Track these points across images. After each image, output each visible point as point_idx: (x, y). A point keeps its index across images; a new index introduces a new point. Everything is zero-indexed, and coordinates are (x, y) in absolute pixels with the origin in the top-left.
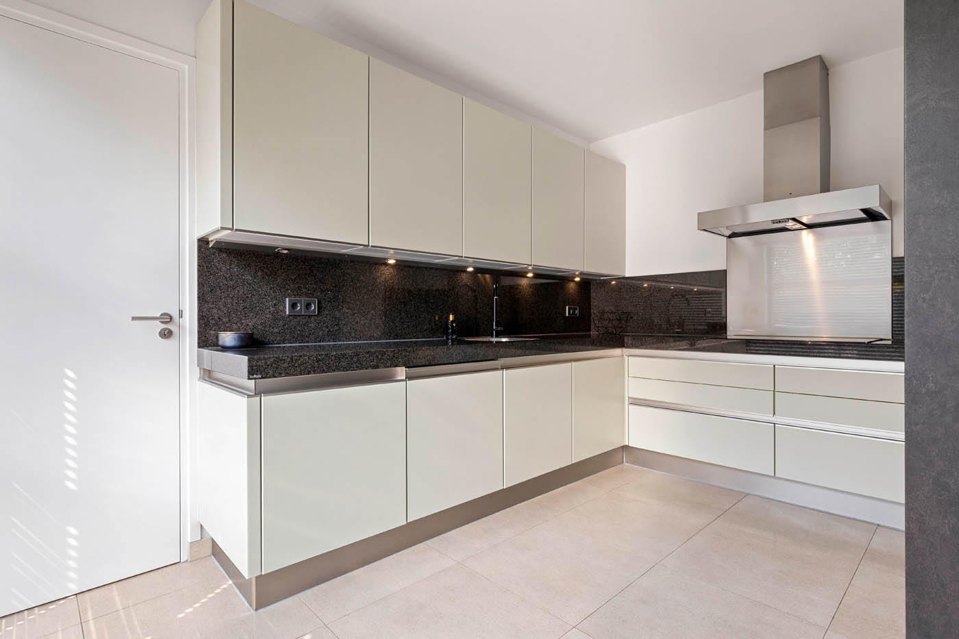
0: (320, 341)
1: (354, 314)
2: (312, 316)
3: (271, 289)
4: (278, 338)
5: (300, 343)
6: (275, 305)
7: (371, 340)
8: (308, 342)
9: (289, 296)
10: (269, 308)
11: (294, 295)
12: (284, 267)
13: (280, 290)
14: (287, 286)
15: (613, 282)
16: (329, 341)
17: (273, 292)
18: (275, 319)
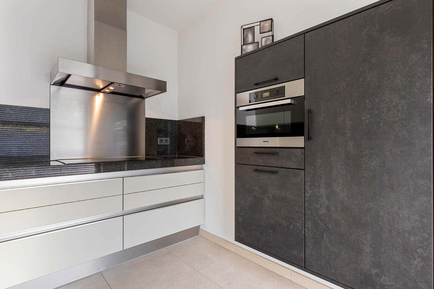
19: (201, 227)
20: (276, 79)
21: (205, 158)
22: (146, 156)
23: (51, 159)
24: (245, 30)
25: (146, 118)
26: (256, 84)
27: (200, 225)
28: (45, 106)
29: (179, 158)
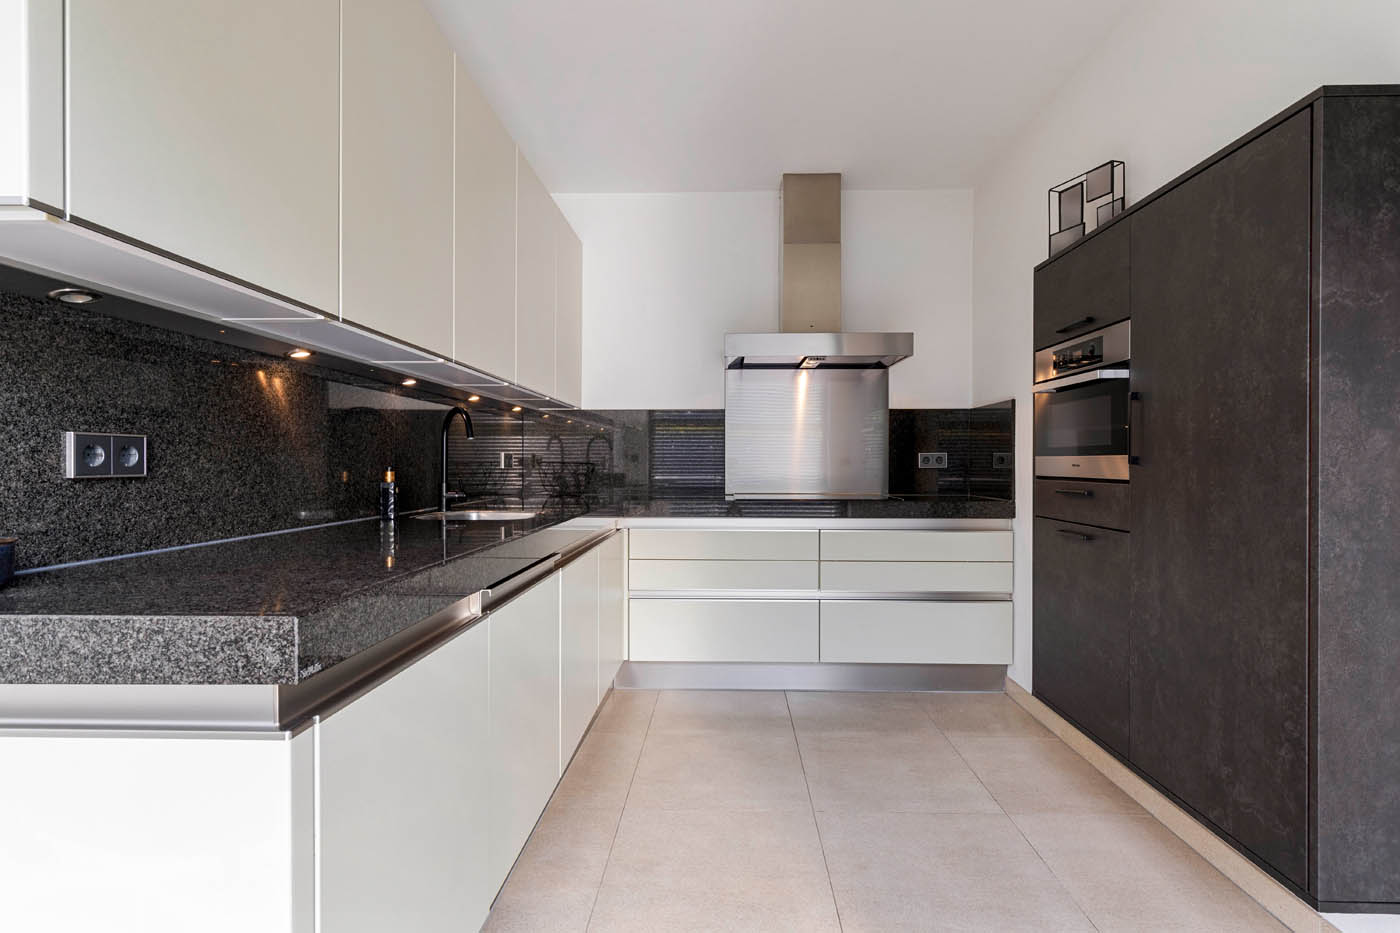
0: (149, 547)
1: (222, 472)
2: (131, 479)
3: (21, 404)
4: (44, 549)
5: (101, 556)
6: (34, 450)
7: (253, 533)
8: (120, 551)
9: (74, 427)
10: (16, 461)
11: (86, 422)
12: (61, 341)
13: (49, 407)
14: (68, 398)
15: (546, 416)
16: (170, 543)
17: (29, 413)
18: (33, 494)
19: (1010, 673)
20: (1090, 320)
21: (1014, 502)
22: (890, 493)
23: (727, 492)
24: (1062, 195)
25: (891, 410)
26: (1064, 331)
27: (1007, 666)
28: (718, 406)
29: (972, 499)
